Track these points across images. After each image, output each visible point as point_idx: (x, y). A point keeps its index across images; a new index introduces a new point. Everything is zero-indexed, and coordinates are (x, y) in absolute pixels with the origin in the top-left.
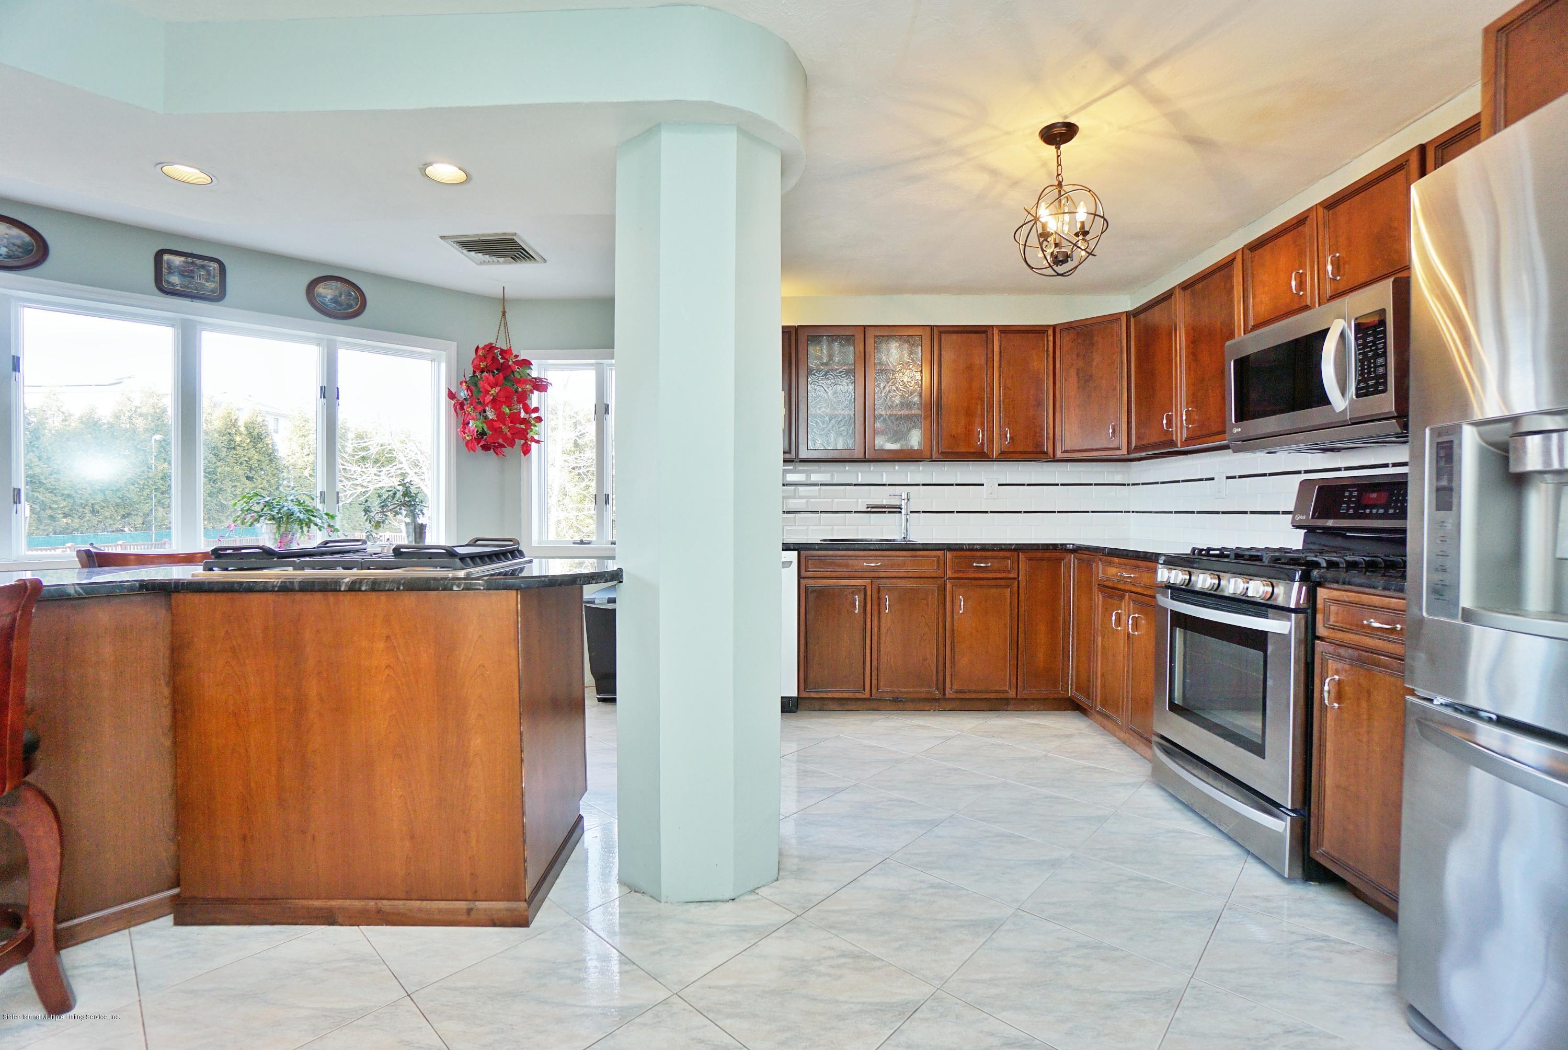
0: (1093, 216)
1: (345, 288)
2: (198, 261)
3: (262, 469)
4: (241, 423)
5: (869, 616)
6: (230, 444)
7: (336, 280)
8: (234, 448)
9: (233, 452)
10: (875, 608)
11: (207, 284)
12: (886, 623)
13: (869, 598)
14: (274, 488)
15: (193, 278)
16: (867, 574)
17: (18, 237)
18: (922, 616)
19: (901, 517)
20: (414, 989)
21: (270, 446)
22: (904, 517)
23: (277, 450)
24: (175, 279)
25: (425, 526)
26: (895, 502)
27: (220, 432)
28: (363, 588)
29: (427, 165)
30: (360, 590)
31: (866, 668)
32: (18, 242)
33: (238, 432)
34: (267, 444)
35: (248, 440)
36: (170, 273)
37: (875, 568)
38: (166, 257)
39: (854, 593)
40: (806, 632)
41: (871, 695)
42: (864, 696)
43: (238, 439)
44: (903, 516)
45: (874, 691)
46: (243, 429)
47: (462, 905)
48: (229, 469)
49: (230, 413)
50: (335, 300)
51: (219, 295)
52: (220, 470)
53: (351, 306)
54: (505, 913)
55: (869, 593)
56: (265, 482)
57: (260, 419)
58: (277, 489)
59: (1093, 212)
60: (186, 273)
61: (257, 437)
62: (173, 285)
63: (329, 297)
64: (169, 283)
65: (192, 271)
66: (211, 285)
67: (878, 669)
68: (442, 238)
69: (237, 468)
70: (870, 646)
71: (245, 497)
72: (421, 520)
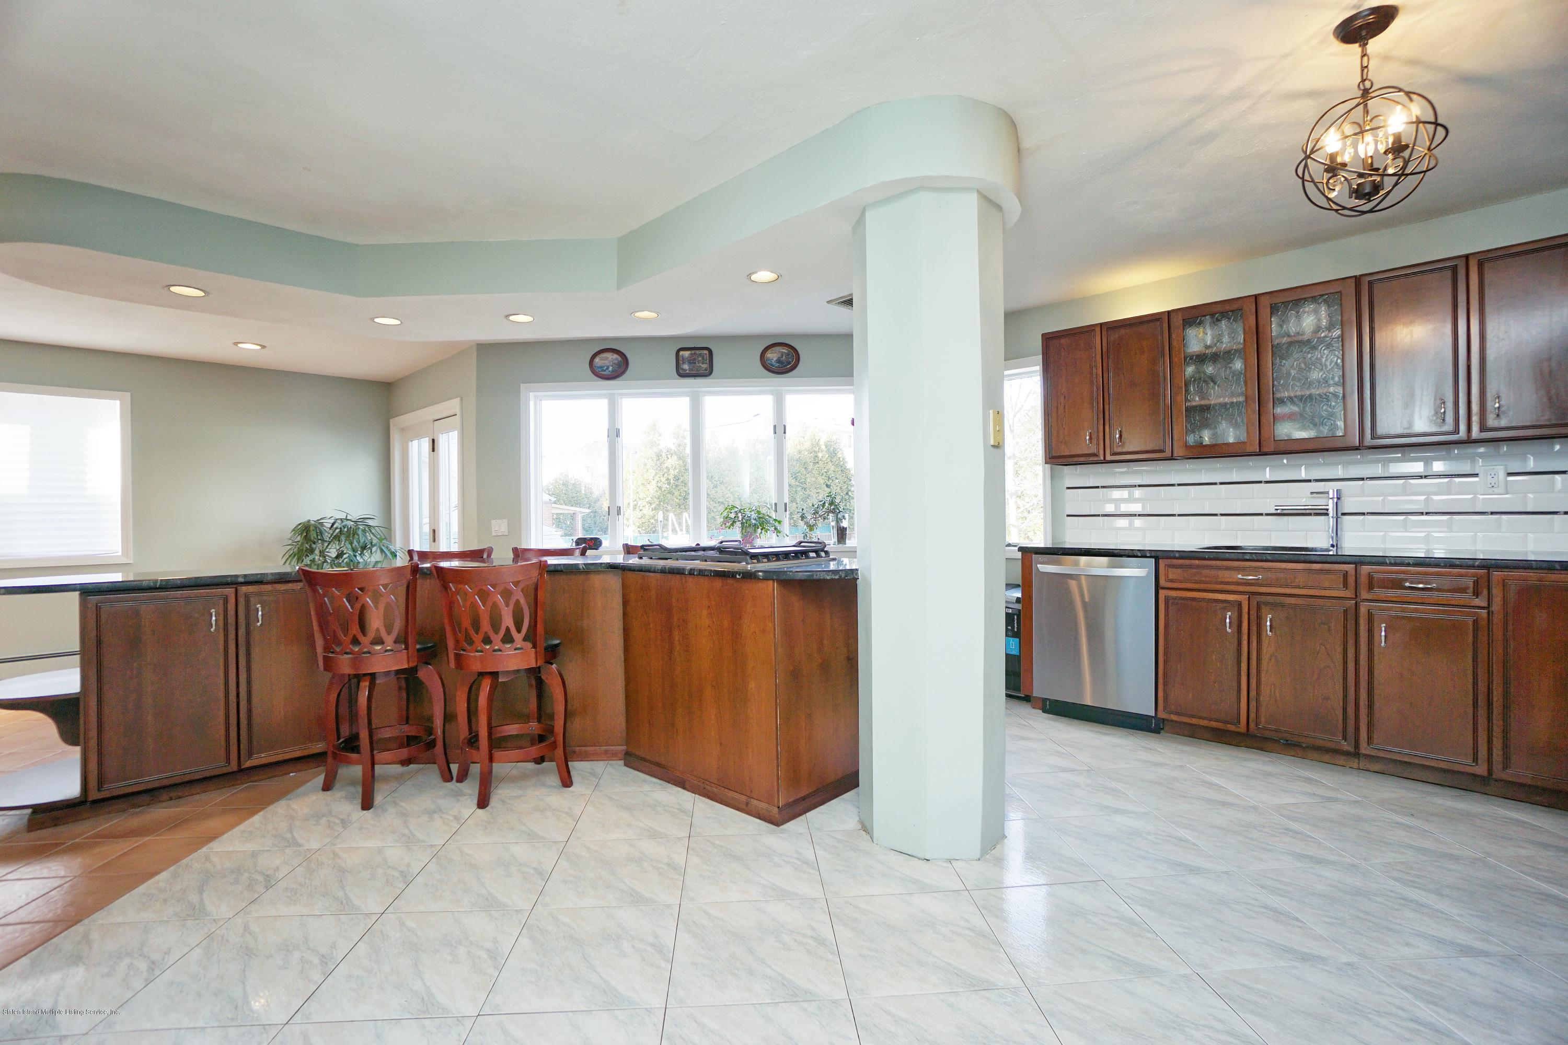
0: (1433, 126)
1: (785, 350)
2: (698, 352)
3: (836, 479)
4: (822, 443)
5: (1245, 637)
6: (815, 460)
7: (777, 346)
8: (818, 463)
9: (817, 465)
10: (1254, 628)
11: (703, 366)
12: (1267, 649)
13: (1245, 617)
14: (845, 493)
15: (695, 363)
16: (1241, 588)
17: (616, 359)
18: (1321, 644)
19: (1329, 521)
20: (694, 835)
21: (841, 459)
22: (1332, 522)
23: (847, 462)
24: (686, 366)
25: (846, 529)
26: (1319, 502)
27: (809, 450)
28: (695, 573)
29: (750, 275)
30: (694, 574)
31: (1242, 698)
32: (616, 362)
33: (820, 450)
34: (839, 458)
35: (827, 456)
36: (684, 363)
37: (1253, 581)
38: (681, 353)
39: (1225, 610)
40: (1167, 647)
41: (1248, 729)
42: (1237, 730)
43: (820, 455)
44: (1331, 519)
45: (1252, 725)
46: (823, 447)
47: (743, 798)
48: (814, 479)
49: (815, 435)
50: (779, 361)
51: (708, 373)
52: (808, 480)
53: (789, 363)
54: (765, 811)
55: (1245, 609)
56: (839, 488)
57: (834, 438)
58: (847, 494)
59: (1433, 120)
60: (692, 361)
61: (833, 453)
62: (685, 370)
63: (775, 359)
64: (683, 369)
65: (695, 359)
66: (704, 366)
67: (1258, 700)
68: (828, 302)
69: (820, 478)
70: (1246, 673)
71: (726, 509)
72: (845, 524)
